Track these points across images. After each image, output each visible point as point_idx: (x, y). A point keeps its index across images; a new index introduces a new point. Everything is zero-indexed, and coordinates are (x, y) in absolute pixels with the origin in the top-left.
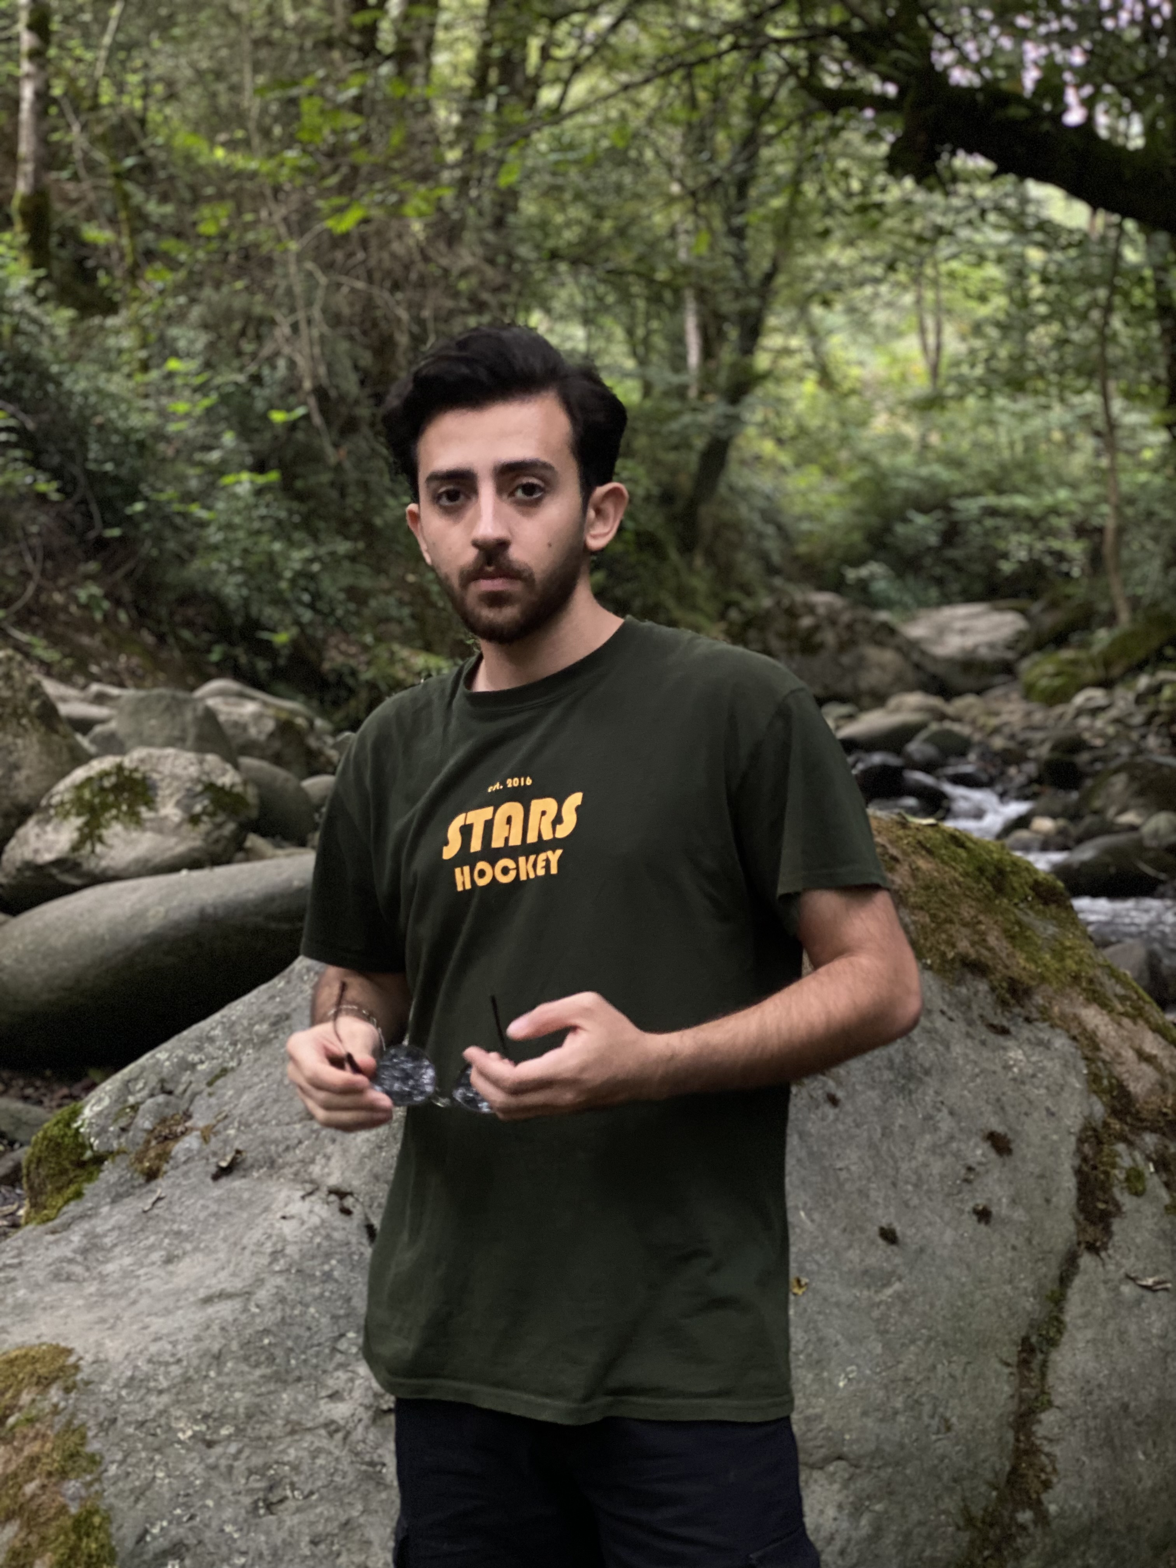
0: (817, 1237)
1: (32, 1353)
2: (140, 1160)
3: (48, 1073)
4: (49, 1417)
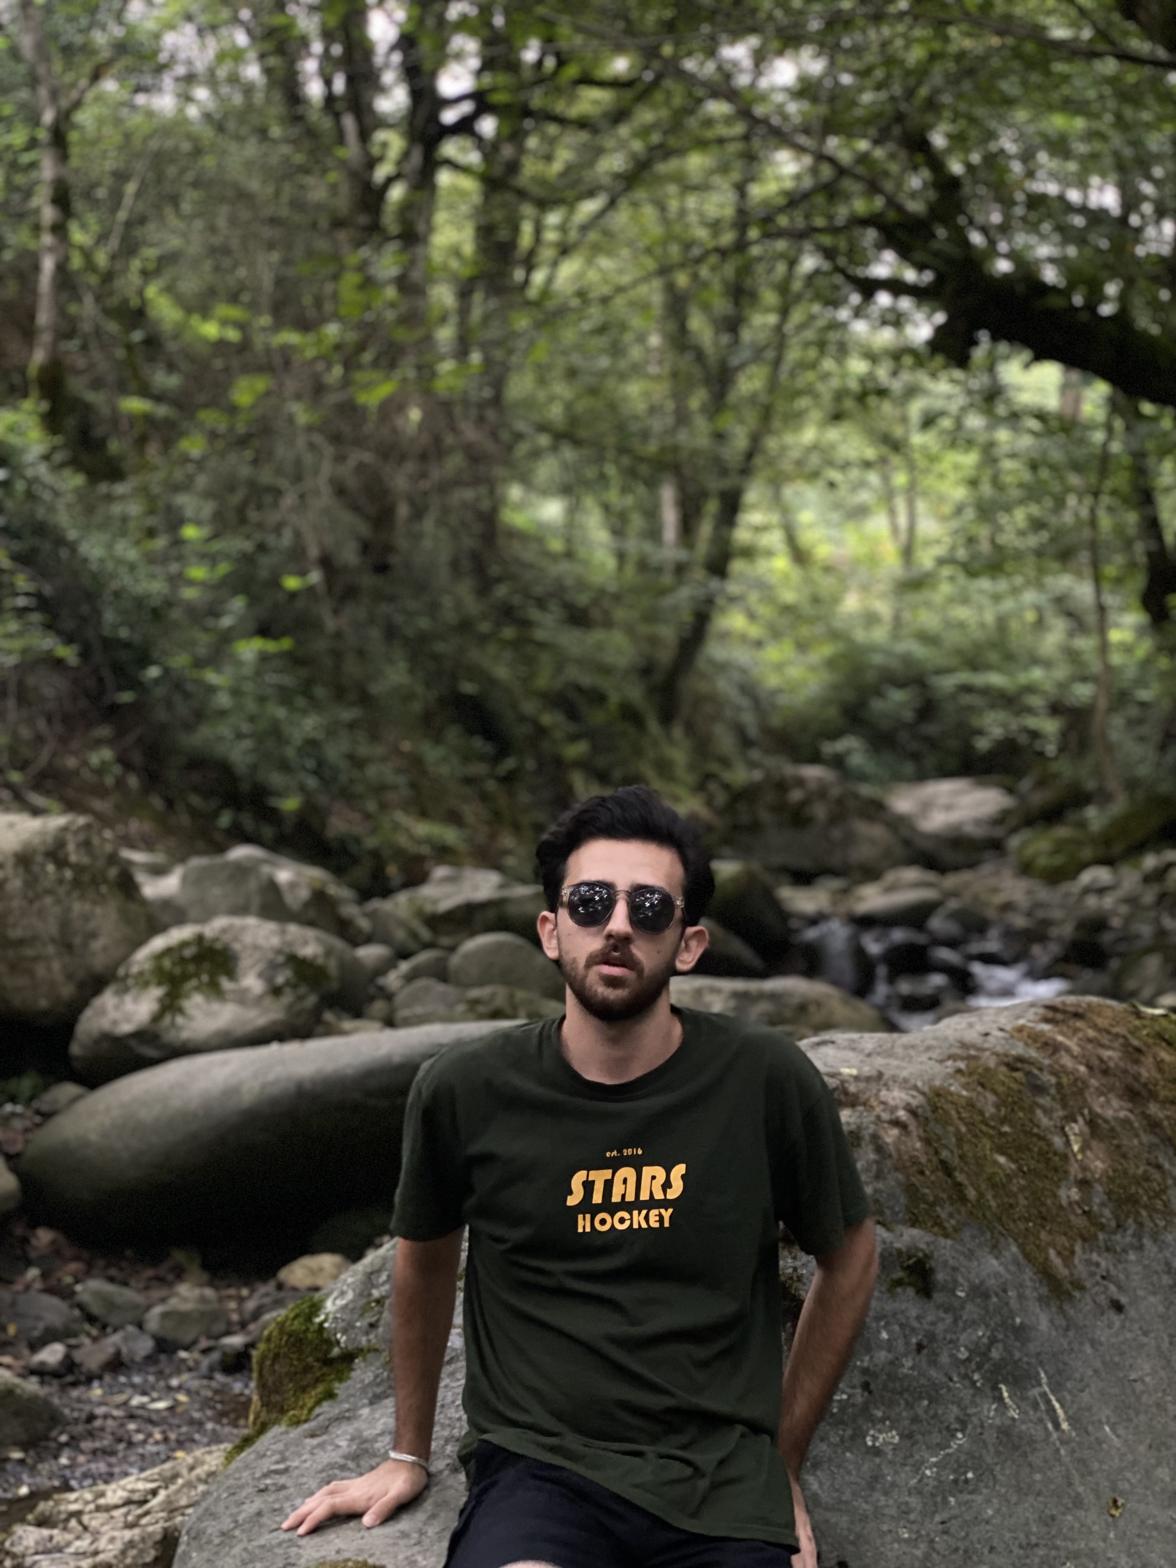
0: (1124, 1454)
3: (130, 1253)
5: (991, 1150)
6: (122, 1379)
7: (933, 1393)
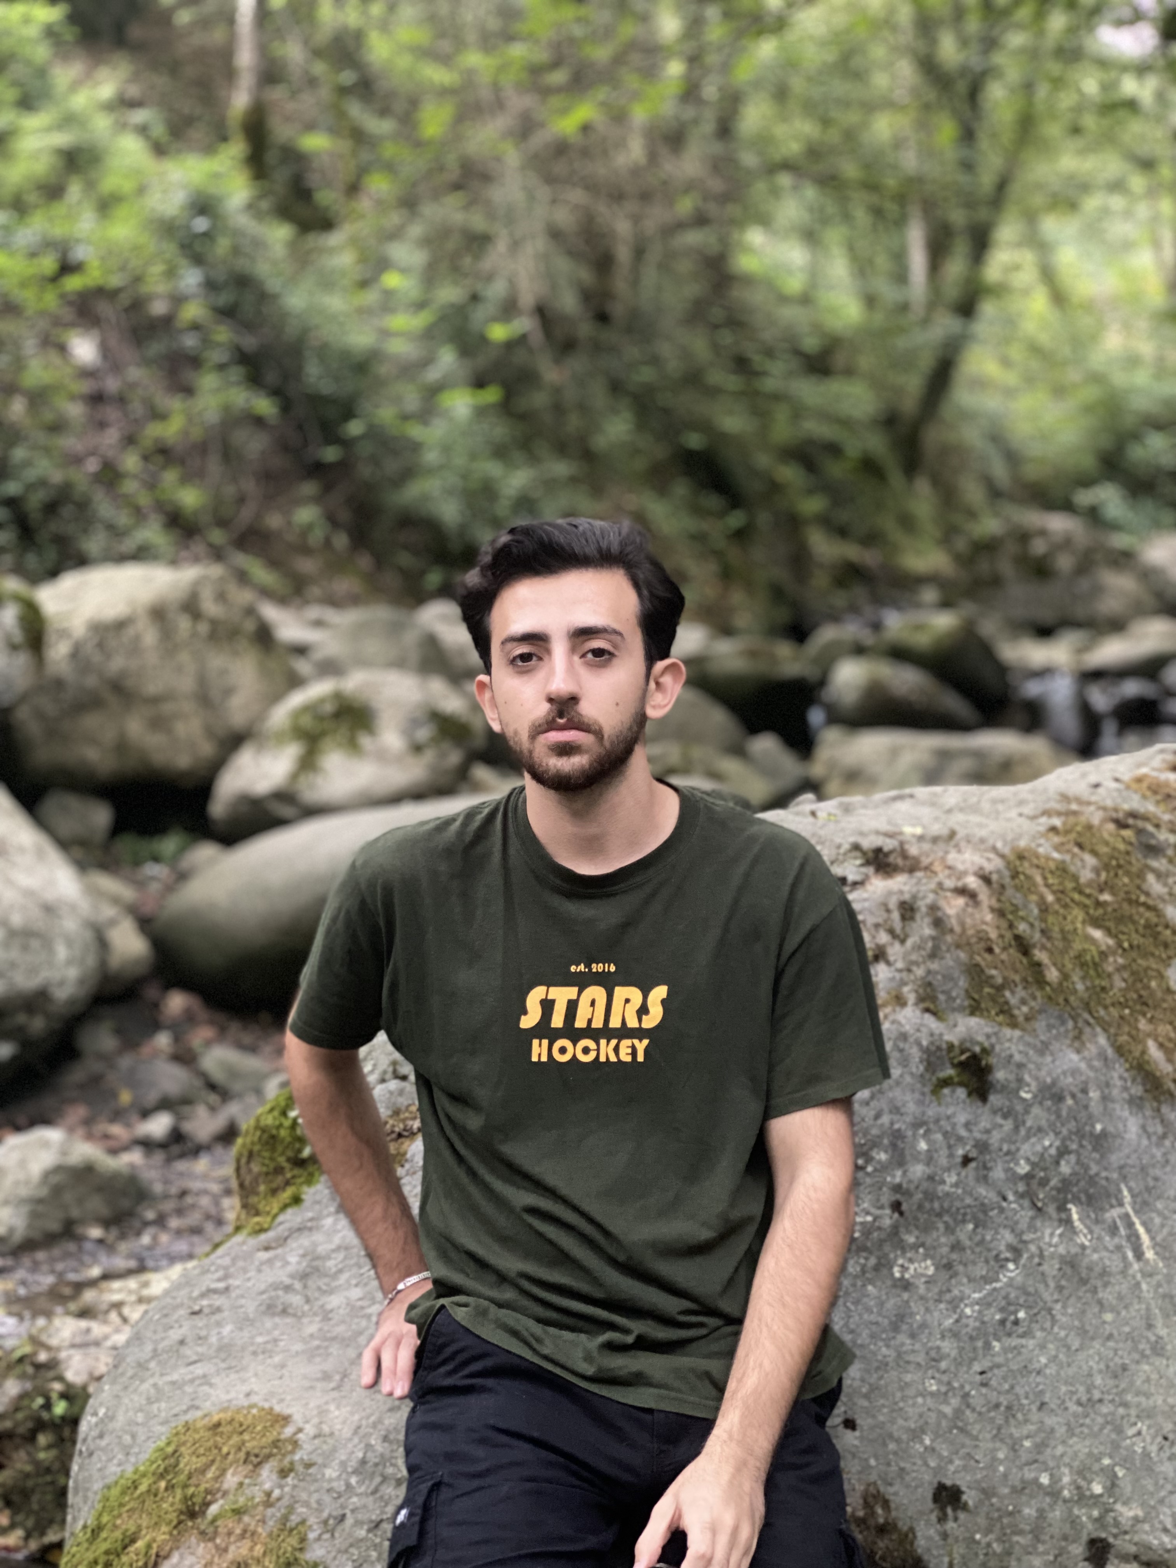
1: (240, 1418)
4: (261, 1508)
5: (1084, 922)
7: (981, 1216)
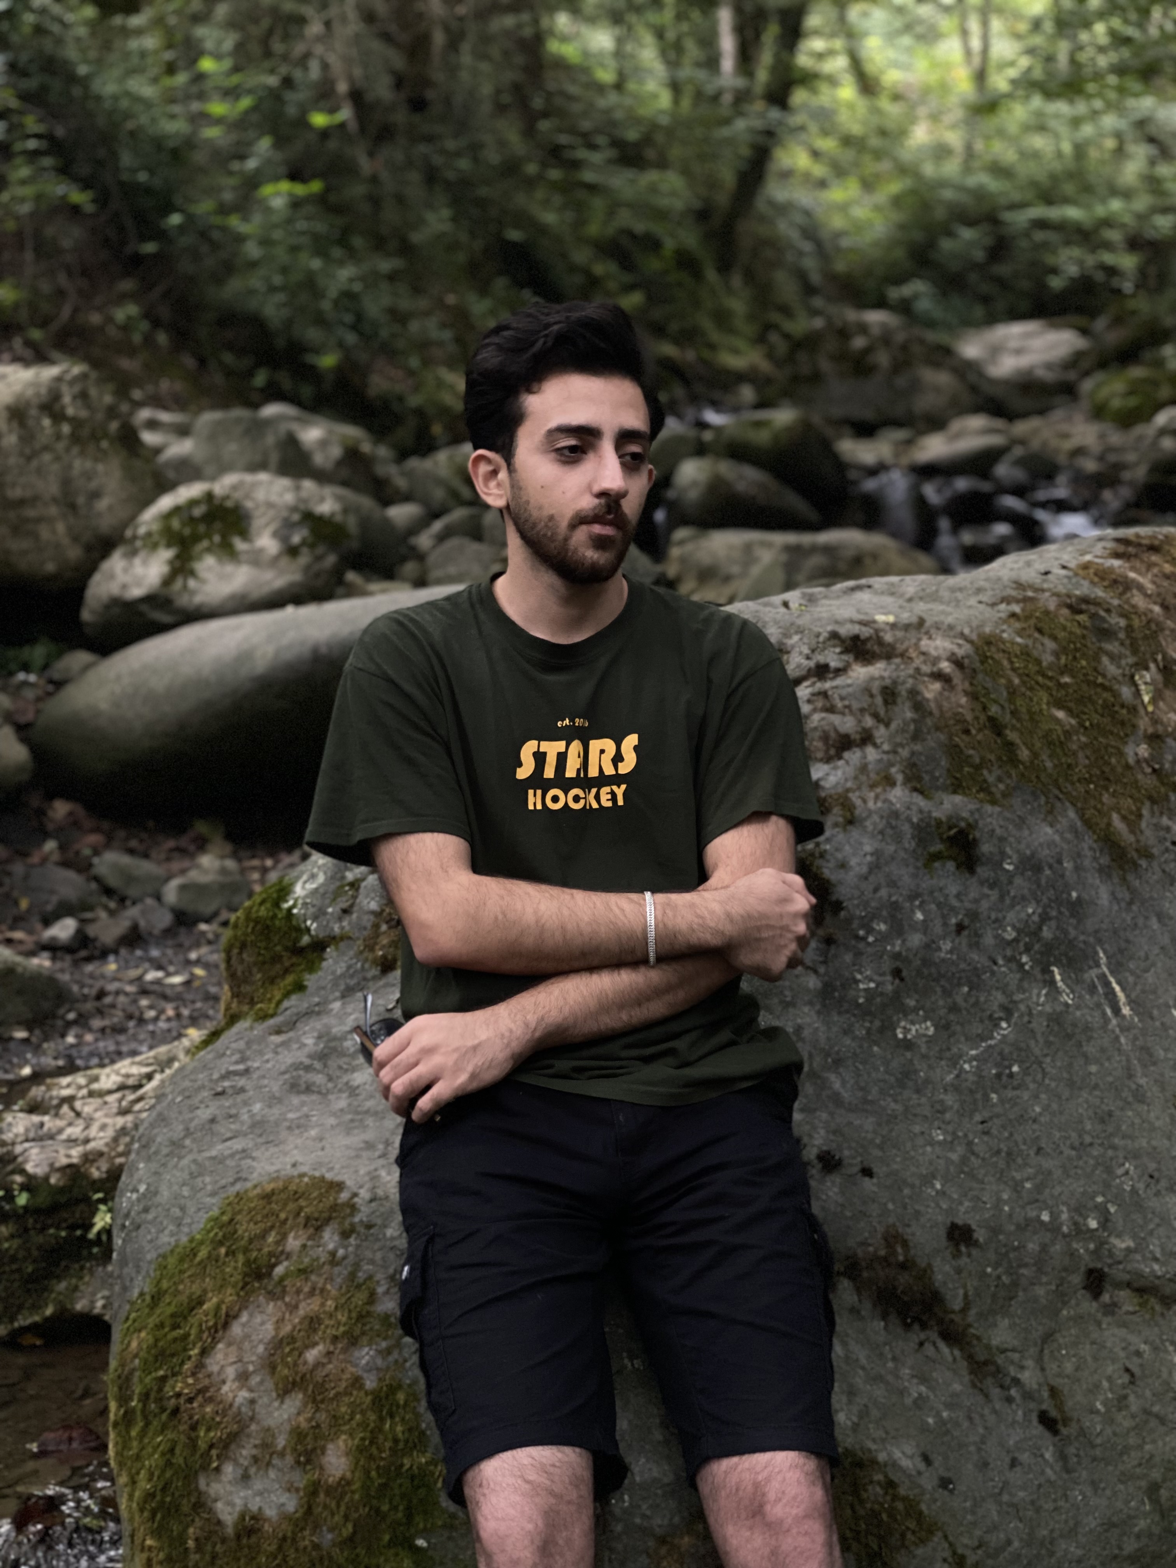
1: (292, 1187)
2: (371, 949)
3: (151, 824)
4: (327, 1267)
5: (1048, 704)
6: (139, 953)
7: (975, 980)
